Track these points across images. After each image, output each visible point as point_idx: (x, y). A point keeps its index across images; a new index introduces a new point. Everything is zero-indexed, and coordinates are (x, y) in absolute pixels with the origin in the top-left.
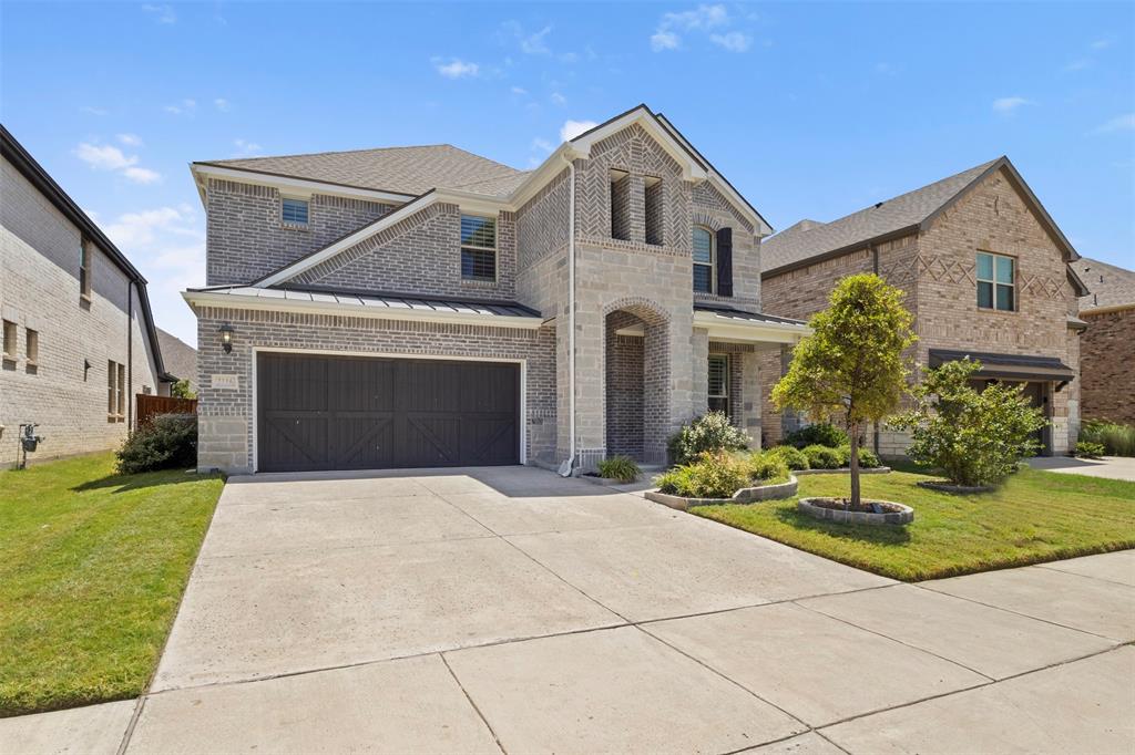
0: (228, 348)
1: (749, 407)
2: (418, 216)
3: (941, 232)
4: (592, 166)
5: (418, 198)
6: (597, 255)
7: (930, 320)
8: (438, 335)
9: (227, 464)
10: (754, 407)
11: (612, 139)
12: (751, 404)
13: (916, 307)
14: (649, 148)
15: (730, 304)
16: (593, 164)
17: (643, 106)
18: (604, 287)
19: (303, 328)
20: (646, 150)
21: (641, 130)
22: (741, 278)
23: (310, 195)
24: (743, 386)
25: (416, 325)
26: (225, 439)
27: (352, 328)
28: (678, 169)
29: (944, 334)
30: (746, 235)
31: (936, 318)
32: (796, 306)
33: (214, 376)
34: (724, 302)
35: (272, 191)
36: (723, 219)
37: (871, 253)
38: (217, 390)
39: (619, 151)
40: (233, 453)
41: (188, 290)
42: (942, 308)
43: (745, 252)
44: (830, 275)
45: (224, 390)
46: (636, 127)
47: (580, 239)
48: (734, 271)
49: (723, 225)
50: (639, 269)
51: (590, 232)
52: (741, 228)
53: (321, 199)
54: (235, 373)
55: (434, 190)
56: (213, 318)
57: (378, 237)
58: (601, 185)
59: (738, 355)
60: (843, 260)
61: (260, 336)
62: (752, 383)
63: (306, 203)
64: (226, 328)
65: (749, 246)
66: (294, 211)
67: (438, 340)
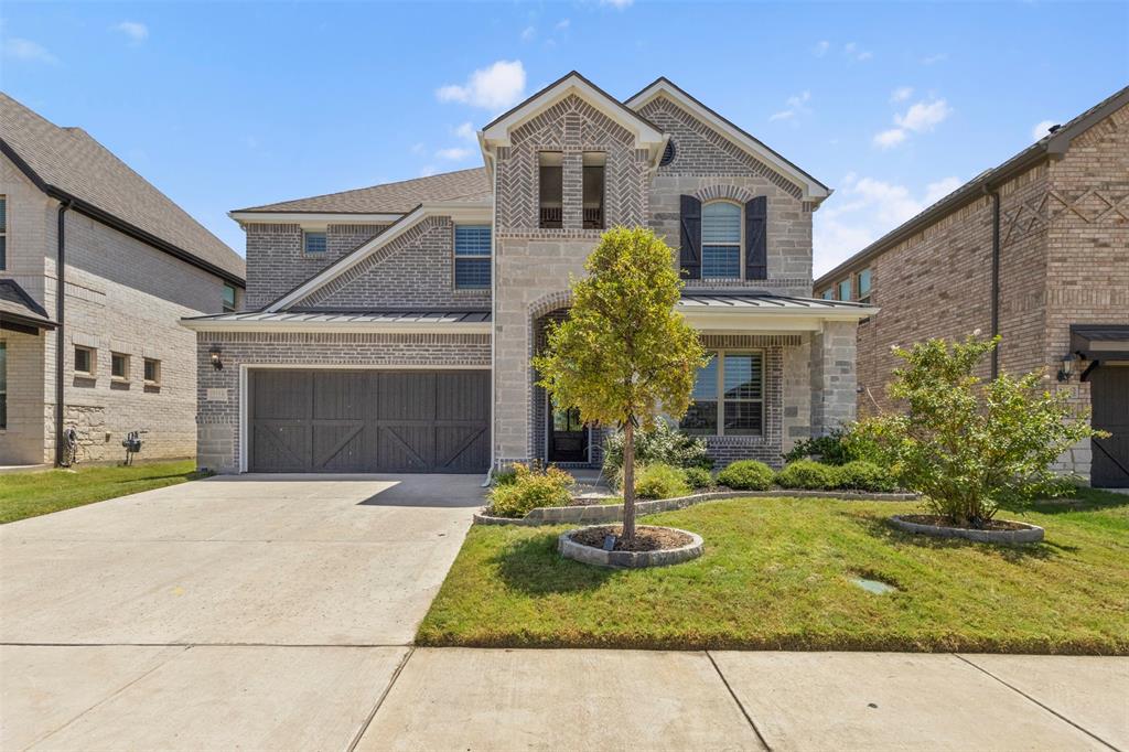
0: (218, 365)
1: (792, 412)
2: (410, 233)
3: (1102, 151)
4: (514, 153)
5: (406, 215)
6: (522, 249)
7: (1074, 283)
8: (402, 346)
9: (218, 465)
10: (799, 412)
11: (541, 120)
12: (796, 408)
13: (1045, 265)
14: (589, 120)
15: (764, 289)
16: (517, 150)
17: (574, 73)
18: (529, 283)
19: (280, 345)
20: (585, 122)
21: (578, 101)
22: (781, 256)
23: (325, 226)
24: (783, 386)
25: (379, 337)
26: (216, 443)
27: (321, 343)
28: (628, 137)
29: (1106, 300)
30: (789, 202)
31: (1087, 279)
32: (910, 283)
33: (209, 390)
34: (754, 286)
35: (295, 226)
36: (755, 186)
37: (991, 199)
38: (211, 402)
39: (549, 130)
40: (223, 456)
41: (182, 319)
42: (1102, 262)
43: (789, 223)
44: (946, 238)
45: (217, 402)
46: (574, 99)
47: (500, 232)
48: (769, 249)
49: (754, 195)
50: (574, 259)
51: (512, 225)
52: (782, 195)
53: (335, 229)
54: (224, 387)
55: (421, 206)
56: (208, 341)
57: (373, 257)
58: (527, 172)
59: (776, 350)
60: (960, 215)
61: (246, 356)
62: (798, 383)
63: (324, 233)
64: (216, 350)
65: (796, 215)
66: (314, 242)
67: (402, 350)
